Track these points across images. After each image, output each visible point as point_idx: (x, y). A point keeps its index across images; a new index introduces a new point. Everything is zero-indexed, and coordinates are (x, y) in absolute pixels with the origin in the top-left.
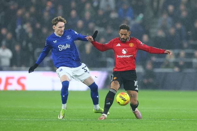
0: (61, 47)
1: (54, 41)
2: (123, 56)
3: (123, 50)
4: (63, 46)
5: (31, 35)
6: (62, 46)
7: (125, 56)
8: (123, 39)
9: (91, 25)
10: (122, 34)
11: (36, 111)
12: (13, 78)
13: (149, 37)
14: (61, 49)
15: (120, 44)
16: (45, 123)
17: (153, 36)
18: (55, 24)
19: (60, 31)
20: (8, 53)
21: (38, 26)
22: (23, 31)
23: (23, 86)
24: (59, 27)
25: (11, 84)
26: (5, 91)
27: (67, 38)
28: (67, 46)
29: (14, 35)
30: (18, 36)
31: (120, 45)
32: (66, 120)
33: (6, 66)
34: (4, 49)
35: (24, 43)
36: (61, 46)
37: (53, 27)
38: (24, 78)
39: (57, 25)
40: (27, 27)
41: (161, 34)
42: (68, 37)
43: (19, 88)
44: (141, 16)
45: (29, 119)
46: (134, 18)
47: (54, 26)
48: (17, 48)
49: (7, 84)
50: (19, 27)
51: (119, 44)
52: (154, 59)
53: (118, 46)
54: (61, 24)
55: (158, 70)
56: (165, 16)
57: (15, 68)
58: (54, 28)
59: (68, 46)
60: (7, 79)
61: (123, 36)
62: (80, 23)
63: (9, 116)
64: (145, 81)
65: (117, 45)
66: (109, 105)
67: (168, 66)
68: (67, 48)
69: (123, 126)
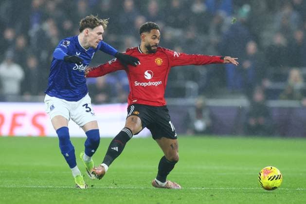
2: (147, 84)
3: (146, 73)
7: (150, 84)
12: (23, 115)
17: (266, 43)
19: (96, 41)
21: (68, 25)
22: (42, 34)
24: (98, 34)
25: (20, 125)
26: (11, 137)
29: (28, 39)
30: (34, 42)
34: (9, 65)
35: (44, 55)
38: (43, 115)
40: (49, 28)
41: (279, 40)
43: (34, 132)
44: (246, 9)
47: (88, 29)
48: (32, 63)
49: (14, 124)
50: (35, 28)
52: (268, 84)
55: (274, 104)
56: (287, 10)
57: (28, 97)
58: (87, 32)
60: (15, 116)
62: (140, 21)
64: (252, 122)
67: (291, 96)
69: (213, 200)
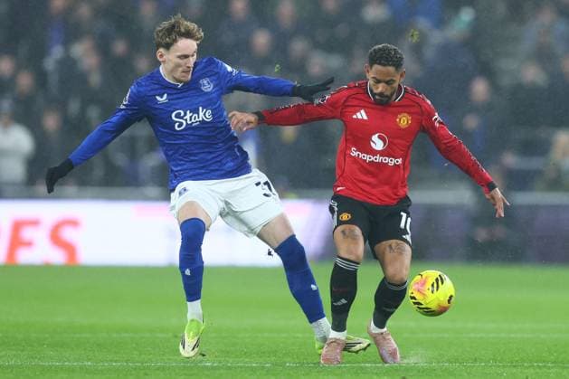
0: (182, 118)
1: (158, 98)
2: (373, 159)
3: (375, 138)
4: (189, 114)
5: (95, 79)
6: (185, 114)
7: (378, 159)
8: (381, 94)
9: (298, 46)
10: (378, 82)
11: (115, 335)
12: (34, 223)
13: (495, 86)
14: (181, 125)
15: (366, 113)
16: (146, 374)
17: (506, 81)
18: (168, 46)
19: (181, 69)
20: (20, 140)
21: (120, 47)
22: (68, 64)
23: (69, 249)
24: (180, 57)
25: (29, 244)
26: (11, 266)
27: (203, 88)
28: (201, 114)
29: (41, 78)
30: (53, 80)
31: (365, 117)
32: (215, 365)
33: (14, 184)
35: (74, 107)
36: (182, 114)
37: (158, 55)
38: (73, 223)
39: (172, 48)
40: (84, 53)
41: (532, 74)
42: (204, 86)
43: (57, 257)
45: (89, 360)
46: (441, 23)
47: (162, 50)
48: (51, 122)
49: (17, 242)
50: (57, 52)
51: (362, 111)
52: (511, 160)
53: (360, 117)
54: (188, 46)
55: (523, 198)
56: (546, 17)
58: (161, 56)
59: (204, 115)
60: (18, 226)
61: (380, 88)
62: (262, 40)
63: (22, 351)
65: (355, 113)
66: (343, 305)
68: (203, 122)
